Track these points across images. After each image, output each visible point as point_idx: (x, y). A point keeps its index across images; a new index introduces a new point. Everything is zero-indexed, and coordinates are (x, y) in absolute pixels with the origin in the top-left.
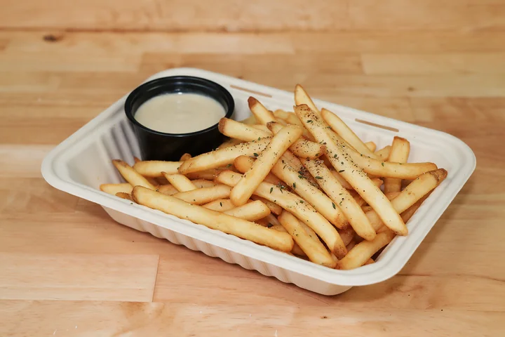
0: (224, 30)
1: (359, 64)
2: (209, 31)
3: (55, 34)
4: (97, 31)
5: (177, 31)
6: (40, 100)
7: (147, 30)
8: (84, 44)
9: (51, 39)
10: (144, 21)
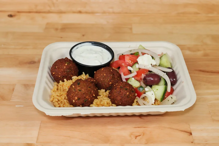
0: (80, 12)
1: (131, 29)
2: (74, 12)
3: (12, 14)
4: (30, 12)
5: (61, 12)
6: (3, 46)
7: (49, 12)
8: (23, 18)
9: (11, 16)
10: (48, 9)
